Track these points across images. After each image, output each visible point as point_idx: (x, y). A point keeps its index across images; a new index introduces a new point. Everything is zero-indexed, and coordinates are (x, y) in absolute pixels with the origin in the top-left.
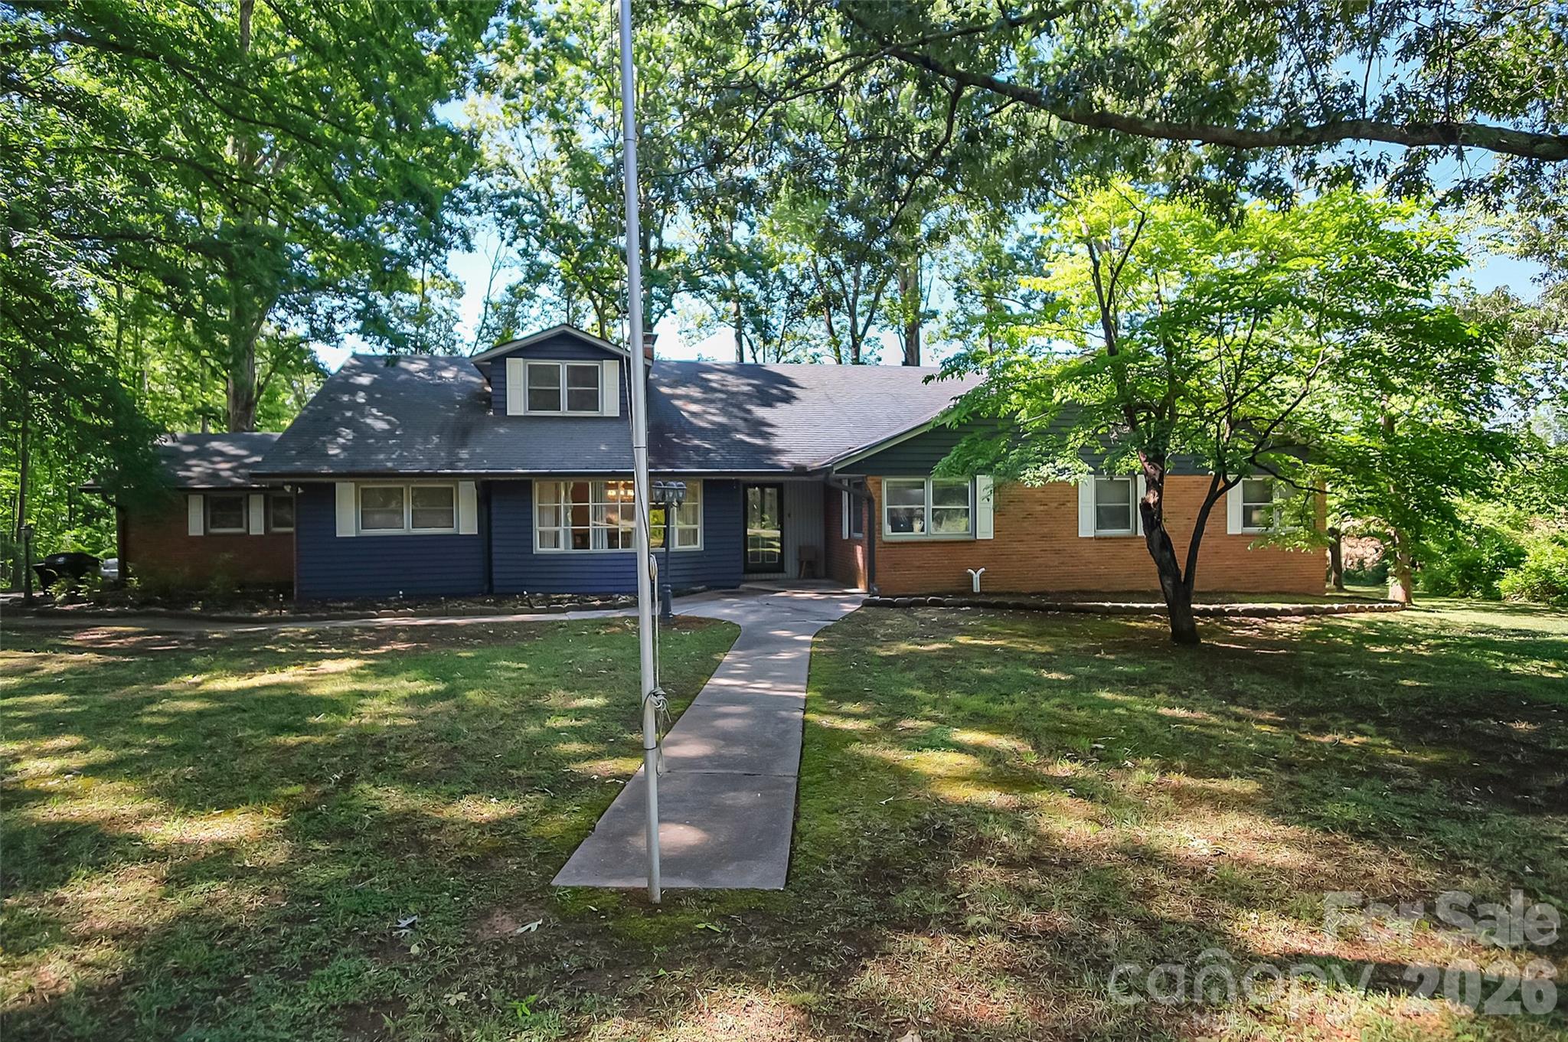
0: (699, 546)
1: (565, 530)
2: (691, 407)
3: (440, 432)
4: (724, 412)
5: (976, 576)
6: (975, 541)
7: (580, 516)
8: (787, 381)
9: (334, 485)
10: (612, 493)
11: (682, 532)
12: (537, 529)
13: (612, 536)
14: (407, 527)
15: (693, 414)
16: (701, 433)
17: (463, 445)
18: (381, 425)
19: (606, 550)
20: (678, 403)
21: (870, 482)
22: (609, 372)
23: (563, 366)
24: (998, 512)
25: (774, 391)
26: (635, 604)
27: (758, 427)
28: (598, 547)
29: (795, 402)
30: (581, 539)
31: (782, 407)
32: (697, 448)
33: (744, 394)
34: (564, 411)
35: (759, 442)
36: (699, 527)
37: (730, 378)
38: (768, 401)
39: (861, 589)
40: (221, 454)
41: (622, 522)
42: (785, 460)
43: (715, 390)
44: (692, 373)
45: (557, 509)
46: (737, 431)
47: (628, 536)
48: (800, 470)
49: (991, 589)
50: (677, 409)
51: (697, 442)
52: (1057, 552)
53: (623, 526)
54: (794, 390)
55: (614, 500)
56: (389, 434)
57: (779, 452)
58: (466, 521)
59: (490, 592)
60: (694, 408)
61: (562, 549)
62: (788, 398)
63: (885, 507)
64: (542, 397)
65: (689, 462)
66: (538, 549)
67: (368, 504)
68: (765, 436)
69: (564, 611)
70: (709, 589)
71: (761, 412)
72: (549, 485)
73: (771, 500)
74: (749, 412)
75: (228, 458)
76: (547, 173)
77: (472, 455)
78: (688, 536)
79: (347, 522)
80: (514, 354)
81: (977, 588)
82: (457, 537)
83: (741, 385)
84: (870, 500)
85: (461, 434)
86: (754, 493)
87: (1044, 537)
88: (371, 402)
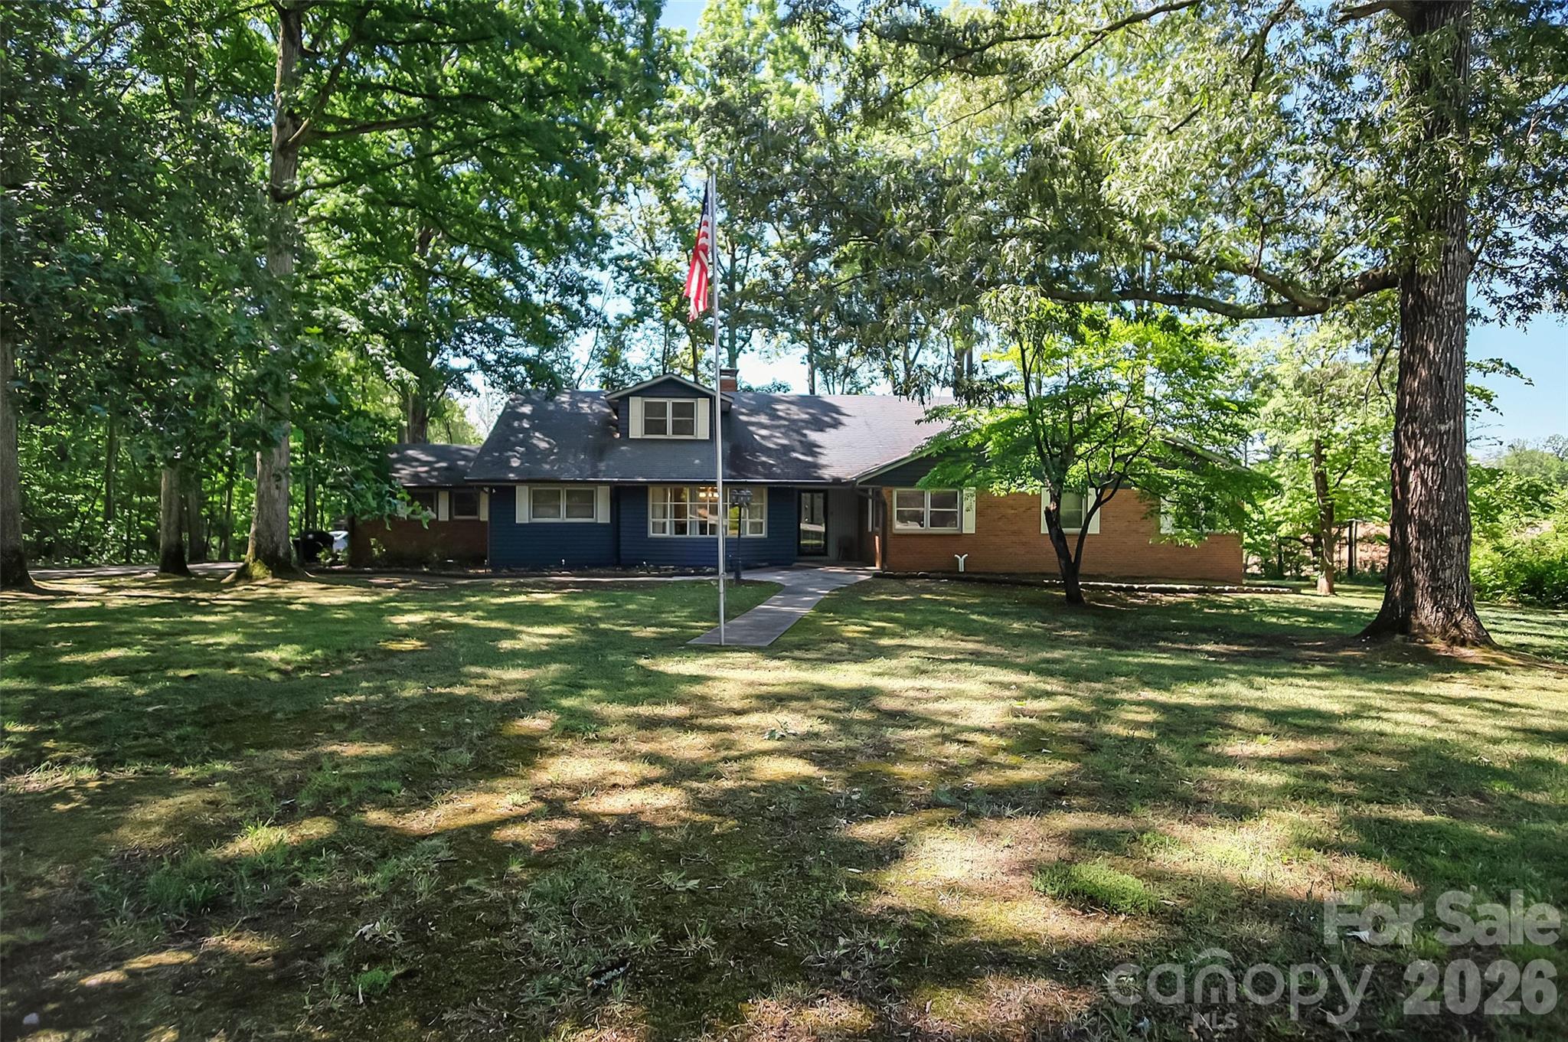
0: (764, 535)
1: (669, 521)
2: (763, 432)
3: (585, 451)
4: (785, 435)
5: (961, 560)
6: (961, 535)
7: (680, 511)
8: (836, 409)
9: (514, 488)
10: (702, 495)
11: (752, 524)
12: (651, 520)
13: (703, 526)
14: (563, 518)
15: (763, 437)
16: (767, 451)
17: (601, 460)
18: (543, 445)
19: (698, 536)
20: (752, 428)
21: (885, 491)
22: (702, 407)
23: (669, 402)
24: (979, 513)
25: (826, 419)
26: (716, 573)
27: (811, 448)
28: (693, 533)
29: (841, 427)
30: (681, 528)
31: (831, 432)
32: (764, 464)
33: (802, 421)
34: (670, 435)
35: (809, 459)
36: (764, 521)
37: (794, 408)
38: (821, 427)
39: (878, 567)
40: (417, 460)
41: (710, 517)
42: (827, 474)
43: (781, 418)
44: (765, 402)
45: (665, 507)
46: (794, 451)
47: (713, 527)
48: (837, 481)
49: (974, 569)
50: (752, 433)
51: (764, 459)
52: (1024, 544)
53: (711, 520)
54: (841, 417)
55: (704, 500)
56: (550, 451)
57: (824, 466)
58: (602, 514)
59: (618, 564)
60: (764, 432)
61: (667, 534)
62: (836, 424)
63: (895, 510)
64: (654, 425)
65: (757, 473)
66: (651, 534)
67: (537, 500)
68: (814, 454)
69: (671, 576)
70: (771, 565)
71: (813, 436)
72: (659, 490)
73: (819, 502)
74: (805, 436)
75: (424, 463)
76: (652, 223)
77: (608, 466)
78: (757, 527)
79: (523, 514)
80: (635, 394)
81: (961, 568)
82: (596, 525)
83: (799, 414)
84: (884, 504)
85: (600, 451)
86: (806, 497)
87: (1014, 533)
88: (534, 428)
